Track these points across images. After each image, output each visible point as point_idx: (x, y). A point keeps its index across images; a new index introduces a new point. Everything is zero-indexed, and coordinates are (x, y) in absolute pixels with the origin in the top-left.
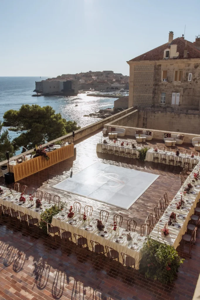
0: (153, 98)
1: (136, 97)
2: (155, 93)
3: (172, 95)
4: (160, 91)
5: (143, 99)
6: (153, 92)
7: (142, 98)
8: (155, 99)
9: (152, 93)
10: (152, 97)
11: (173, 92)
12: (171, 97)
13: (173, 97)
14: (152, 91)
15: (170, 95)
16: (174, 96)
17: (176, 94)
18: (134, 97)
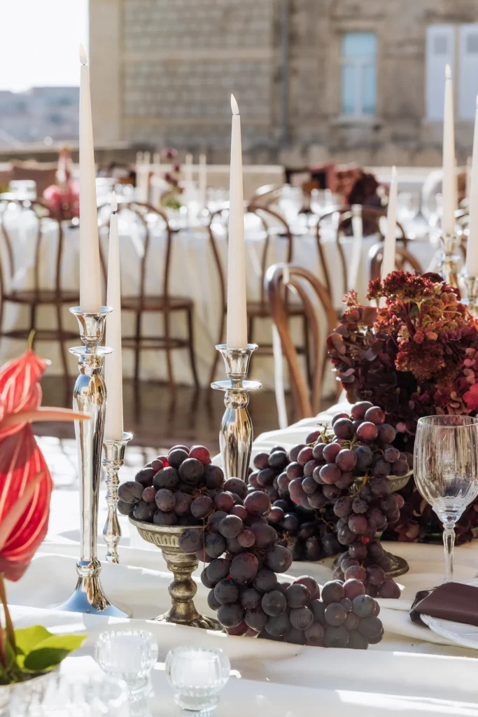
0: (280, 77)
1: (141, 82)
2: (293, 38)
3: (421, 42)
4: (334, 18)
5: (198, 96)
6: (277, 28)
7: (195, 82)
8: (296, 86)
9: (267, 38)
10: (266, 68)
11: (430, 17)
12: (421, 57)
13: (433, 60)
14: (265, 26)
15: (411, 50)
16: (441, 47)
17: (457, 36)
18: (128, 82)
